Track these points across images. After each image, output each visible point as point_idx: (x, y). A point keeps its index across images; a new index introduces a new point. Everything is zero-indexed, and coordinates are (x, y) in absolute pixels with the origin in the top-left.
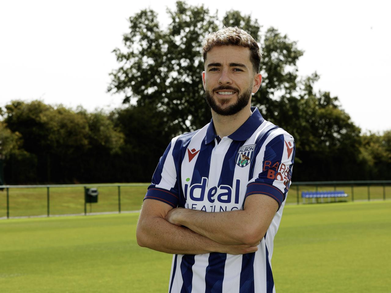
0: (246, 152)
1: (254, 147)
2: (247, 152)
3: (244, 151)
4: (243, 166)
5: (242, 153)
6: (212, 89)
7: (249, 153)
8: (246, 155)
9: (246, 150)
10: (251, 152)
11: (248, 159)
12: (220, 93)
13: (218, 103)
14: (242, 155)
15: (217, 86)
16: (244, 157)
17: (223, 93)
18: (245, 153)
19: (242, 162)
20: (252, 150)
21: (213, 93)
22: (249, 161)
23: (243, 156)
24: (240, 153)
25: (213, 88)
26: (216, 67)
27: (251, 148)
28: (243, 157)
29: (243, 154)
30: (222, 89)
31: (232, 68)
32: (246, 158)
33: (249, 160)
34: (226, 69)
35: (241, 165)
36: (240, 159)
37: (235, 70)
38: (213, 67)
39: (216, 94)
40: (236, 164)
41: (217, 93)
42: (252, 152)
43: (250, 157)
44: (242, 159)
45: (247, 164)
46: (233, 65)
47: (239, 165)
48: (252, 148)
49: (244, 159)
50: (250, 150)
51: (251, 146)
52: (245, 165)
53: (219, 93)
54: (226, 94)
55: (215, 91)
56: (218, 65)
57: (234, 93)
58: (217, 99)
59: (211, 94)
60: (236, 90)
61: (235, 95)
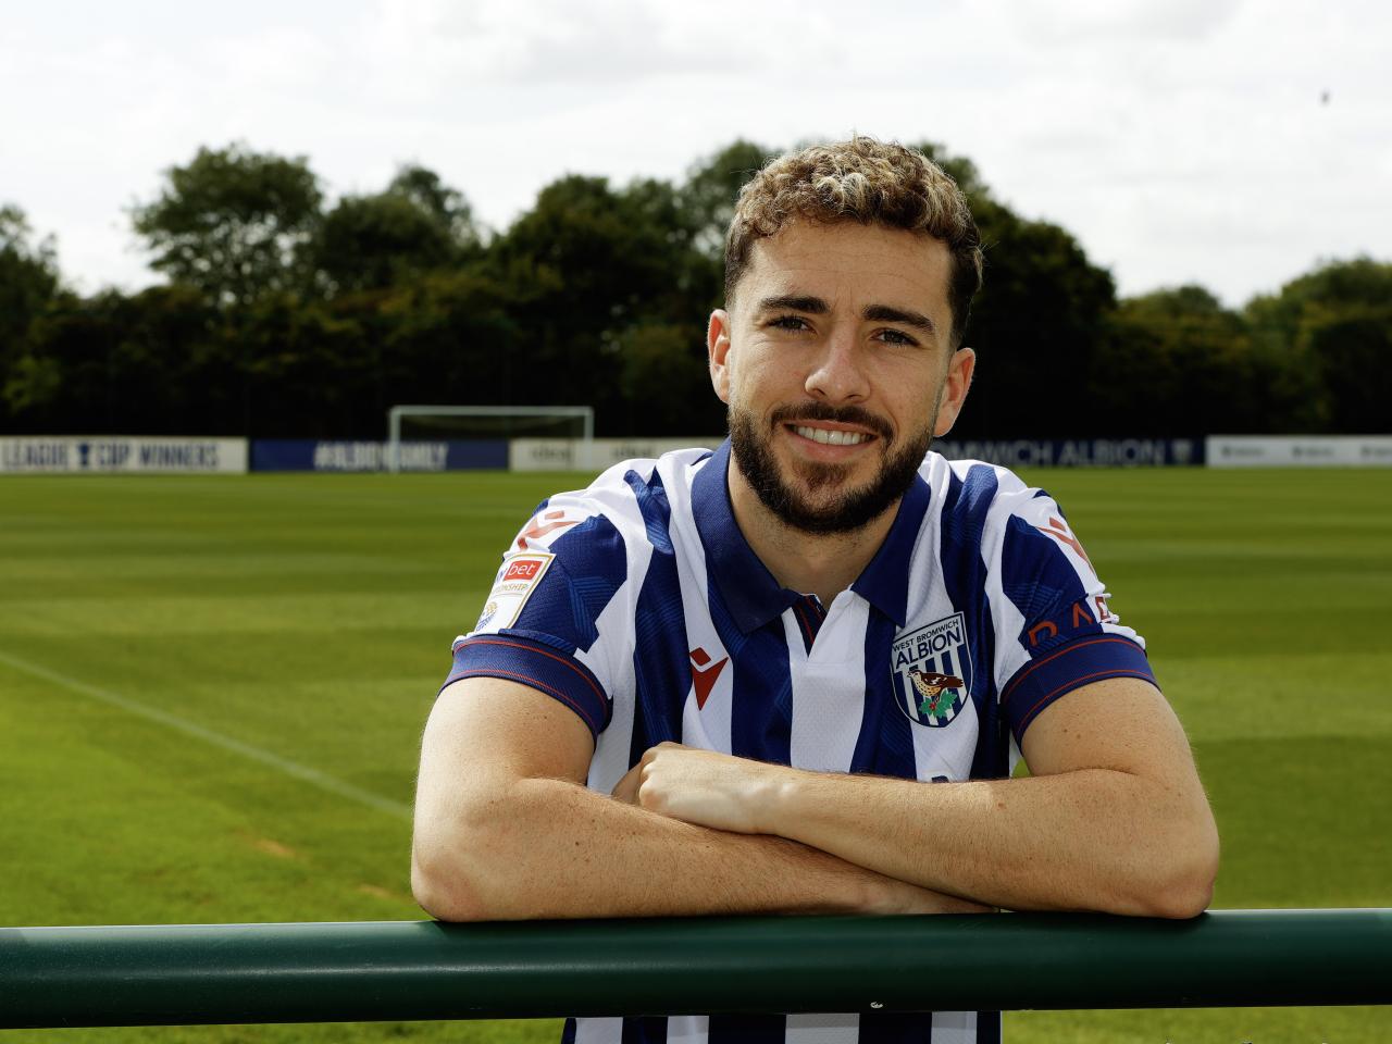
0: (929, 657)
1: (957, 625)
2: (937, 656)
3: (915, 655)
5: (914, 669)
6: (771, 410)
7: (946, 658)
8: (940, 669)
9: (926, 648)
10: (953, 649)
11: (953, 684)
12: (809, 433)
13: (789, 478)
14: (917, 678)
15: (800, 400)
16: (934, 682)
17: (821, 436)
18: (930, 664)
19: (933, 707)
20: (955, 644)
21: (773, 428)
22: (962, 691)
23: (929, 676)
24: (904, 668)
25: (776, 406)
26: (799, 314)
27: (944, 633)
28: (929, 683)
29: (923, 668)
30: (822, 418)
31: (874, 325)
32: (942, 684)
33: (959, 690)
34: (843, 335)
35: (933, 720)
36: (918, 697)
37: (882, 337)
38: (788, 312)
39: (784, 436)
40: (912, 723)
41: (792, 429)
42: (961, 650)
43: (958, 673)
44: (927, 691)
45: (958, 707)
46: (879, 313)
47: (924, 721)
48: (949, 633)
49: (937, 690)
50: (947, 641)
51: (942, 624)
52: (950, 713)
53: (802, 431)
54: (833, 438)
55: (785, 419)
56: (812, 305)
57: (870, 439)
58: (787, 455)
59: (760, 430)
60: (879, 430)
61: (873, 448)
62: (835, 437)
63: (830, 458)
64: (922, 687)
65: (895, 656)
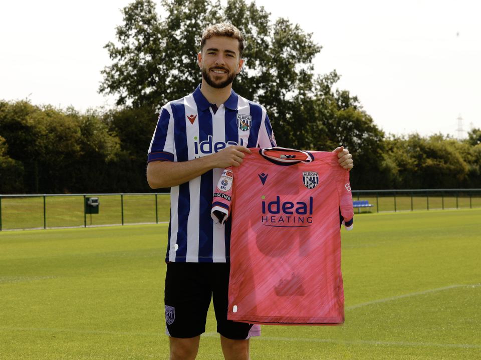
4: (244, 130)
5: (241, 120)
12: (215, 71)
13: (212, 79)
15: (214, 66)
17: (217, 72)
18: (244, 121)
19: (243, 127)
21: (209, 71)
22: (249, 128)
24: (239, 119)
25: (210, 67)
26: (214, 52)
30: (217, 69)
31: (226, 53)
34: (221, 54)
37: (227, 55)
38: (211, 51)
39: (211, 72)
41: (213, 71)
43: (249, 124)
44: (243, 124)
45: (247, 130)
46: (227, 51)
52: (245, 130)
54: (220, 73)
55: (211, 69)
56: (216, 50)
57: (226, 72)
58: (212, 75)
59: (207, 71)
60: (227, 71)
61: (226, 74)
62: (220, 72)
63: (219, 75)
64: (242, 123)
65: (237, 116)
